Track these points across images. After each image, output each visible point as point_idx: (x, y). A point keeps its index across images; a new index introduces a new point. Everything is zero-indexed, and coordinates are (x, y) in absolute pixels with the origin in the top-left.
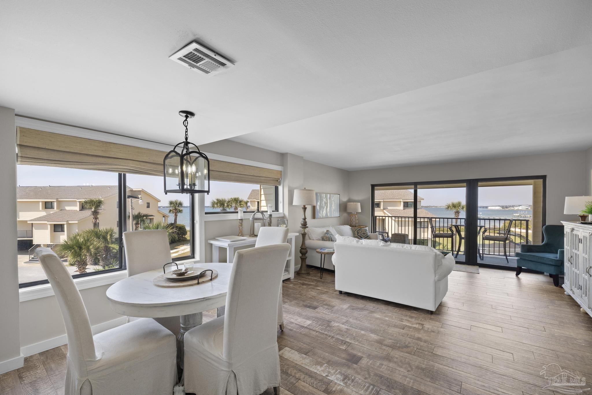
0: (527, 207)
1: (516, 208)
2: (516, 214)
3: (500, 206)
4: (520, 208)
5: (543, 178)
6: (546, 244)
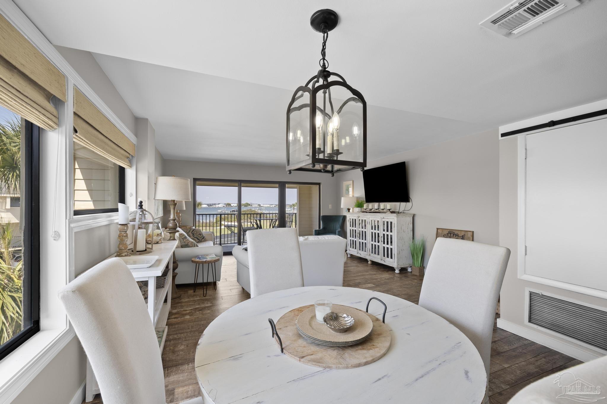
0: (224, 205)
1: (217, 206)
2: (219, 211)
3: (206, 204)
4: (220, 206)
5: (319, 184)
6: (324, 228)
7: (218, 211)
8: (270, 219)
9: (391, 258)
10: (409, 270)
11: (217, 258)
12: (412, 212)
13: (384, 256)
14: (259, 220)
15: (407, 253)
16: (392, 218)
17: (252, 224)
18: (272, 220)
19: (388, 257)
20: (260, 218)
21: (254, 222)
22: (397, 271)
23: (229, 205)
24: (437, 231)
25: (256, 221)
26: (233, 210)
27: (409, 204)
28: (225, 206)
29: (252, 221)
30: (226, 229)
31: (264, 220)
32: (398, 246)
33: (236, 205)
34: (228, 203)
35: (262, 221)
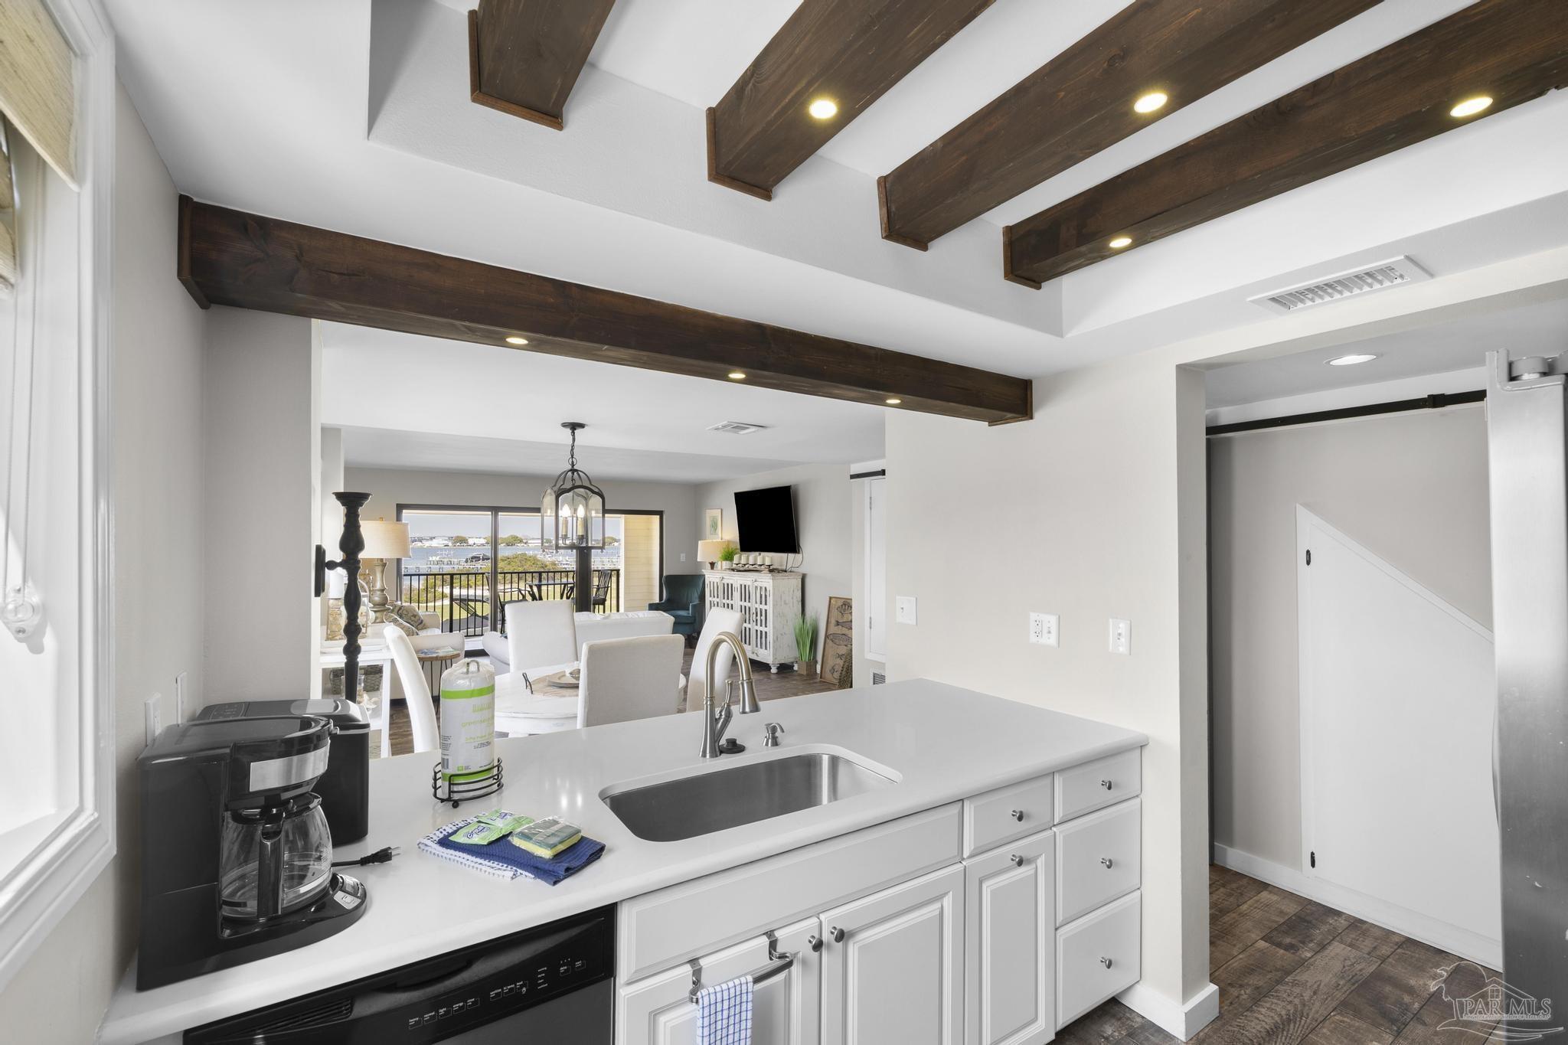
0: (446, 542)
1: (427, 544)
4: (434, 543)
5: (660, 513)
6: (668, 600)
7: (431, 559)
8: (561, 584)
9: (766, 649)
10: (796, 668)
11: (455, 653)
12: (802, 570)
13: (757, 646)
14: (536, 585)
15: (790, 639)
16: (766, 580)
17: (522, 594)
18: (565, 585)
19: (761, 647)
20: (540, 581)
21: (525, 590)
22: (774, 670)
23: (462, 540)
24: (830, 601)
25: (531, 587)
26: (474, 554)
27: (798, 556)
28: (450, 544)
29: (522, 587)
30: (456, 607)
31: (548, 585)
32: (774, 628)
33: (483, 541)
34: (458, 537)
35: (544, 588)
